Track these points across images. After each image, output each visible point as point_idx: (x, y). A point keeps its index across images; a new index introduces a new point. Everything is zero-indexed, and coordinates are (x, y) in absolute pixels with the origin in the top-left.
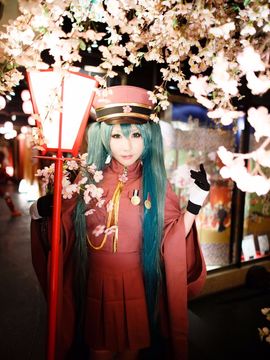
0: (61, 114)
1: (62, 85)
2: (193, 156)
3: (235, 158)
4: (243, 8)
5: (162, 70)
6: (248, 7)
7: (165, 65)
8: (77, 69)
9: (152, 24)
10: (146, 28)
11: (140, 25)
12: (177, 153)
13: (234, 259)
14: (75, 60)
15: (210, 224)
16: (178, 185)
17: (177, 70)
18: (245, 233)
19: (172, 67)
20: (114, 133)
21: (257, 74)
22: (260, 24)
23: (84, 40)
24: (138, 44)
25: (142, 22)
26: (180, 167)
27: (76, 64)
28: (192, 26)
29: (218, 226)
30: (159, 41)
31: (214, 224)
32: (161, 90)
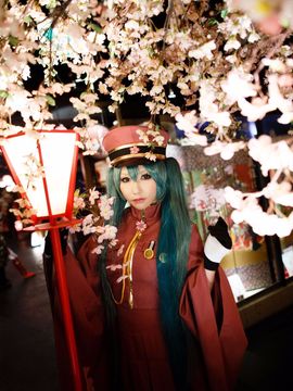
0: (44, 180)
1: (39, 147)
2: (208, 174)
3: (245, 198)
4: (221, 20)
5: (148, 104)
6: (227, 18)
7: (150, 98)
8: (51, 127)
9: (129, 52)
10: (123, 58)
11: (116, 56)
12: (190, 174)
13: (277, 277)
14: (47, 118)
15: (242, 245)
16: (199, 209)
17: (163, 101)
18: (282, 245)
19: (157, 99)
20: (122, 176)
21: (249, 99)
22: (243, 36)
23: (51, 95)
24: (118, 78)
25: (118, 53)
26: (196, 189)
27: (48, 122)
28: (172, 47)
29: (251, 244)
30: (138, 73)
31: (247, 244)
32: (151, 126)
